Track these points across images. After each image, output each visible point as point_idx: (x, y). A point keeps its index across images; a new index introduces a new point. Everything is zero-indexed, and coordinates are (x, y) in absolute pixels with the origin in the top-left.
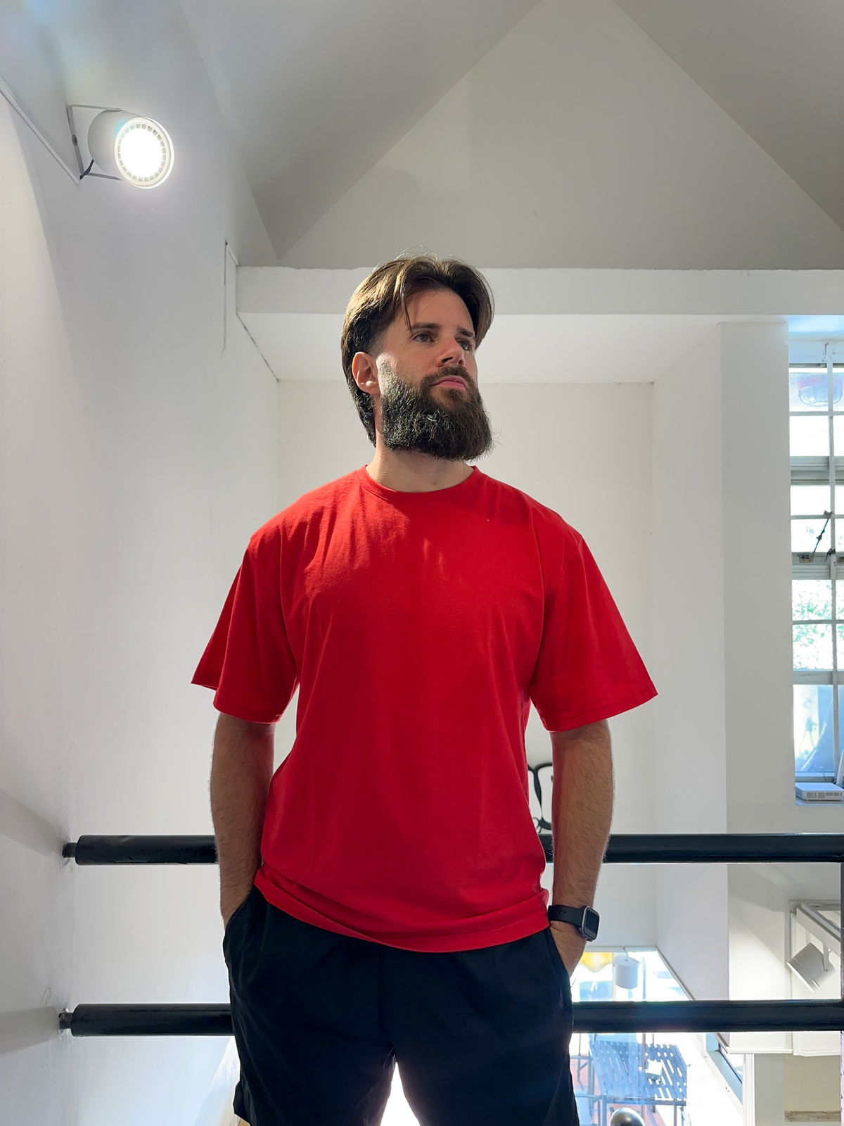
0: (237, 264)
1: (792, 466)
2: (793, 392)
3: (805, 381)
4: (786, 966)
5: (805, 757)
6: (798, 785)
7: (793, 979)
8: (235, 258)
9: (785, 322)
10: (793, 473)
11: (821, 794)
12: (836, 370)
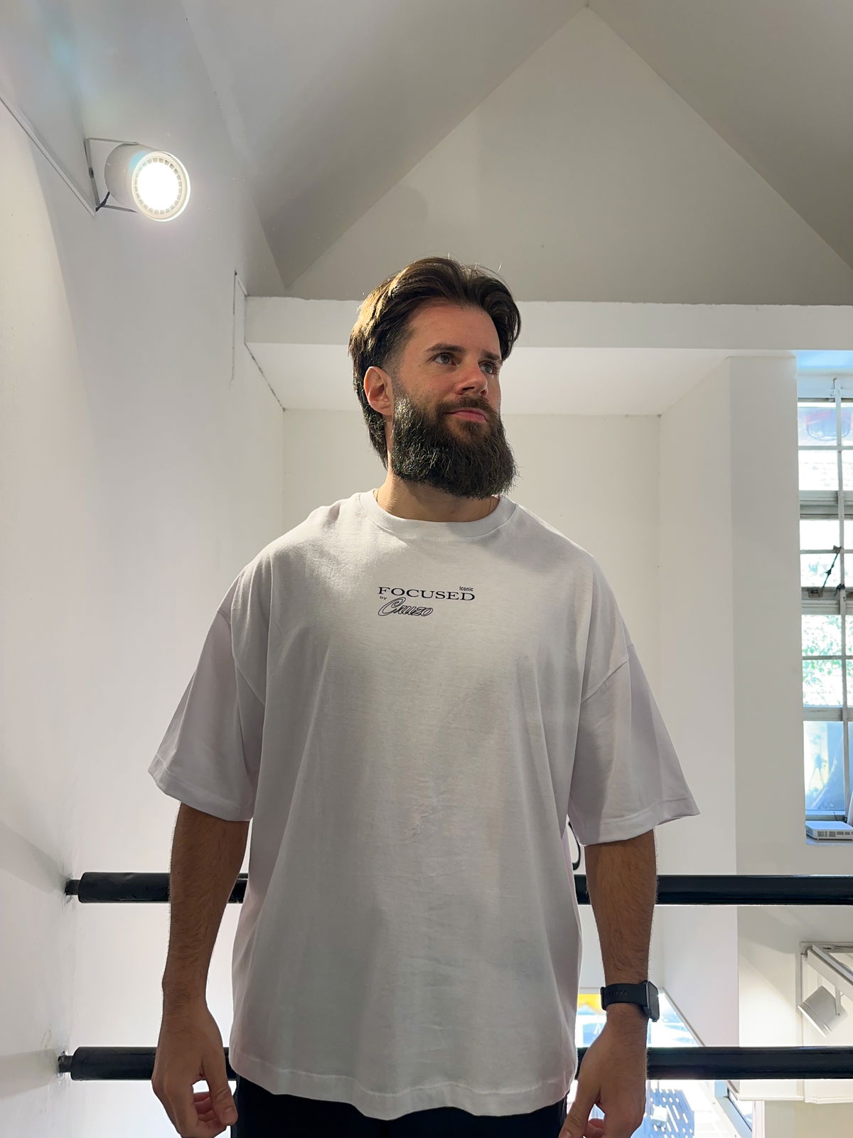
0: (246, 294)
1: (801, 501)
2: (801, 427)
3: (814, 415)
4: (797, 1009)
5: (815, 794)
6: (809, 824)
7: (804, 1024)
8: (244, 289)
9: (794, 357)
10: (802, 507)
11: (832, 833)
12: (844, 405)
